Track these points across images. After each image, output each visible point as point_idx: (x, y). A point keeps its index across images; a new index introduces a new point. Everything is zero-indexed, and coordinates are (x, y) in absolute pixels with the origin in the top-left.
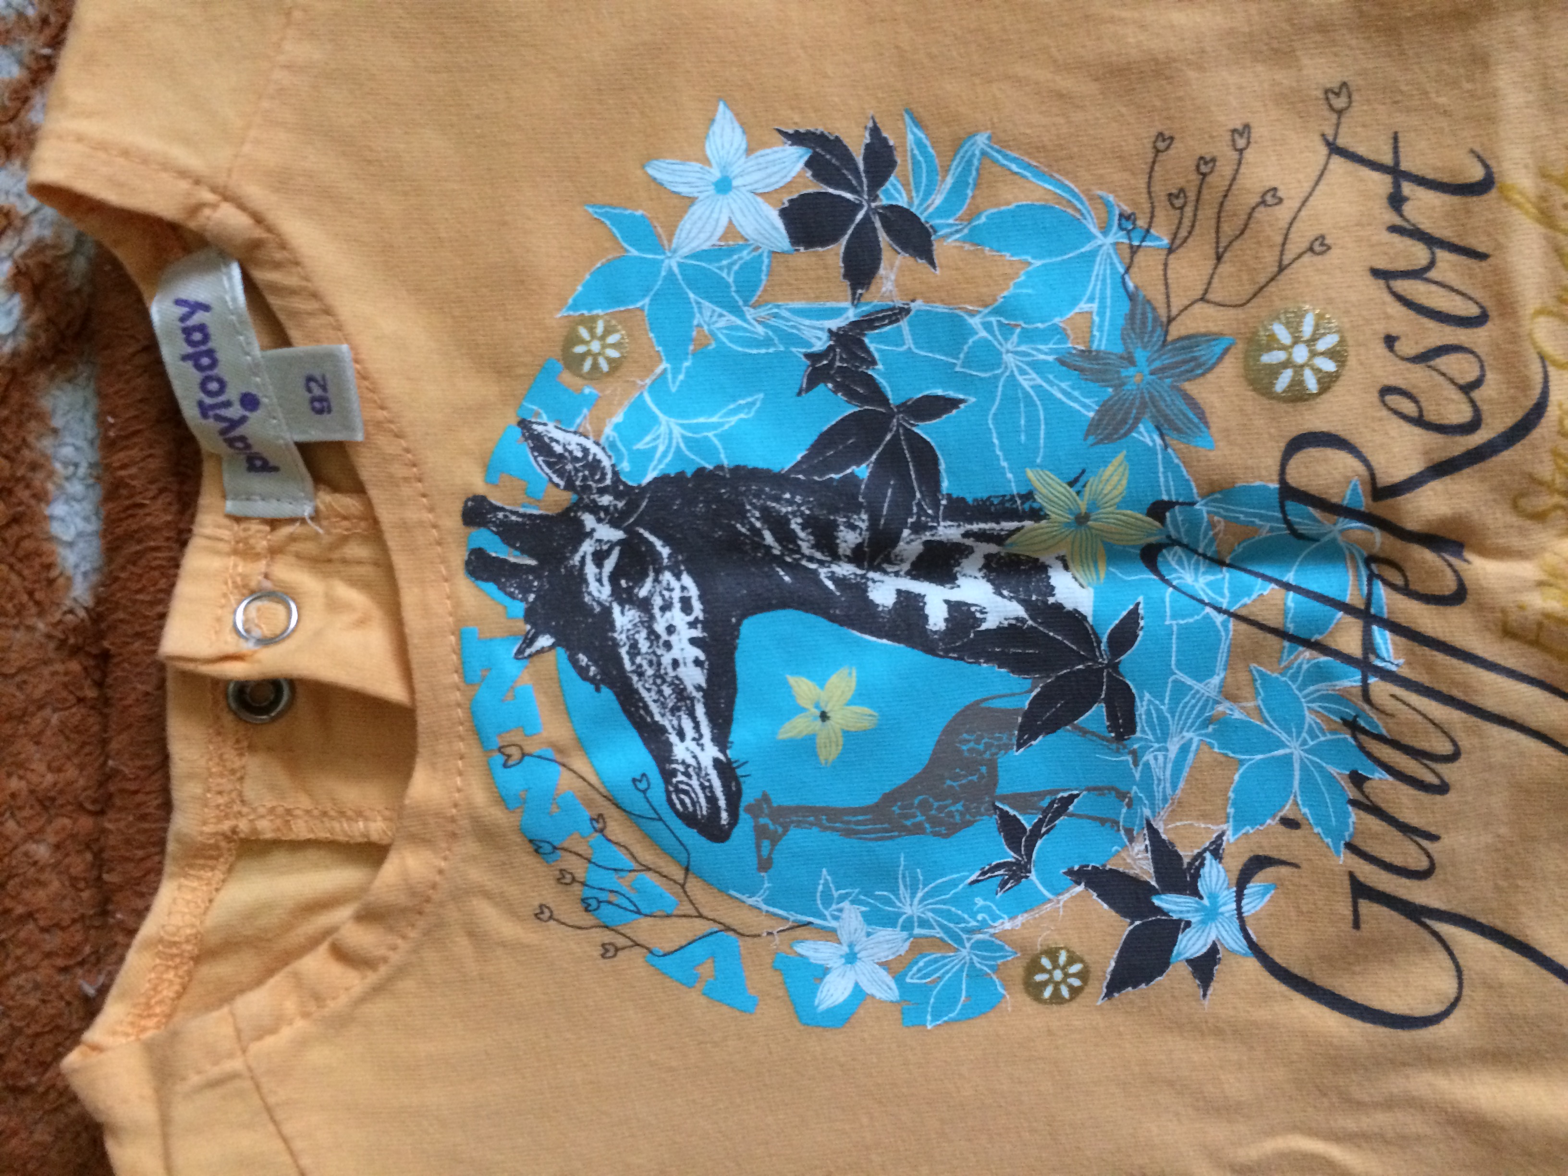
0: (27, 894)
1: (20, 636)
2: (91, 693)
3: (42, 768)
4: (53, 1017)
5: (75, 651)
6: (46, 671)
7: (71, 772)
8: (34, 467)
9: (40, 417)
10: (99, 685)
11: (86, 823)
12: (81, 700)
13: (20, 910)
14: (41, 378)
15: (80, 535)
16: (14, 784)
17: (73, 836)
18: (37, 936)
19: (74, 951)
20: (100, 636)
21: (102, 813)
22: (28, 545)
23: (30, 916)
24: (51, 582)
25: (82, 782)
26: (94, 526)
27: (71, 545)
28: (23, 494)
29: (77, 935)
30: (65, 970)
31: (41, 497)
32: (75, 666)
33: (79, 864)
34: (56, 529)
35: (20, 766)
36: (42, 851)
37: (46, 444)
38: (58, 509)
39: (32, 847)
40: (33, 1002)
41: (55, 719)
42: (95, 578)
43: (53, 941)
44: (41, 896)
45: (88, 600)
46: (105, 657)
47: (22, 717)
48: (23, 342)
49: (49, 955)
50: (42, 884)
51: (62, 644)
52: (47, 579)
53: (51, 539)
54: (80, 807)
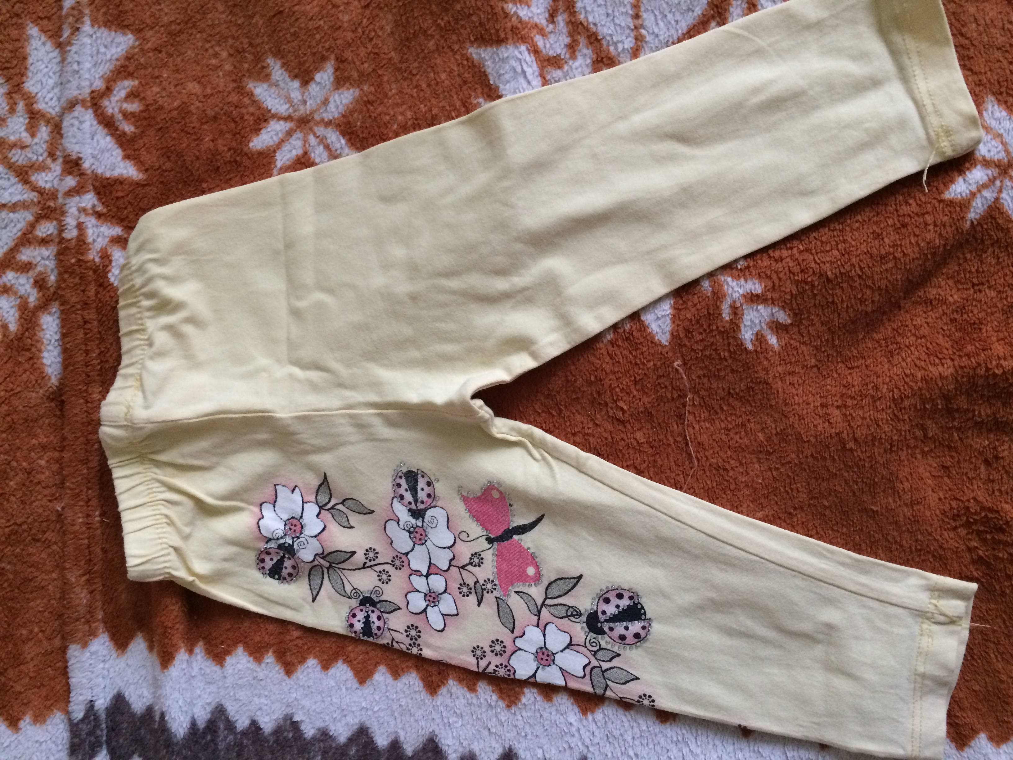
0: (38, 476)
1: (34, 395)
2: (58, 413)
3: (43, 437)
4: (47, 516)
5: (53, 400)
6: (43, 406)
7: (52, 438)
8: (38, 341)
9: (40, 325)
10: (61, 410)
11: (57, 454)
12: (55, 415)
13: (36, 481)
14: (42, 312)
15: (52, 362)
16: (34, 441)
17: (53, 458)
18: (41, 490)
19: (53, 495)
20: (61, 395)
21: (61, 451)
22: (36, 366)
23: (39, 483)
24: (43, 378)
25: (55, 441)
26: (59, 360)
27: (50, 366)
29: (54, 489)
30: (50, 501)
31: (40, 351)
32: (53, 404)
33: (55, 467)
34: (45, 361)
36: (43, 463)
37: (41, 334)
38: (45, 354)
39: (39, 461)
40: (40, 511)
41: (47, 421)
42: (59, 376)
43: (46, 492)
44: (43, 477)
45: (57, 384)
46: (63, 402)
47: (36, 420)
48: (37, 302)
49: (45, 496)
50: (43, 473)
51: (48, 398)
52: (43, 377)
53: (43, 364)
54: (55, 449)
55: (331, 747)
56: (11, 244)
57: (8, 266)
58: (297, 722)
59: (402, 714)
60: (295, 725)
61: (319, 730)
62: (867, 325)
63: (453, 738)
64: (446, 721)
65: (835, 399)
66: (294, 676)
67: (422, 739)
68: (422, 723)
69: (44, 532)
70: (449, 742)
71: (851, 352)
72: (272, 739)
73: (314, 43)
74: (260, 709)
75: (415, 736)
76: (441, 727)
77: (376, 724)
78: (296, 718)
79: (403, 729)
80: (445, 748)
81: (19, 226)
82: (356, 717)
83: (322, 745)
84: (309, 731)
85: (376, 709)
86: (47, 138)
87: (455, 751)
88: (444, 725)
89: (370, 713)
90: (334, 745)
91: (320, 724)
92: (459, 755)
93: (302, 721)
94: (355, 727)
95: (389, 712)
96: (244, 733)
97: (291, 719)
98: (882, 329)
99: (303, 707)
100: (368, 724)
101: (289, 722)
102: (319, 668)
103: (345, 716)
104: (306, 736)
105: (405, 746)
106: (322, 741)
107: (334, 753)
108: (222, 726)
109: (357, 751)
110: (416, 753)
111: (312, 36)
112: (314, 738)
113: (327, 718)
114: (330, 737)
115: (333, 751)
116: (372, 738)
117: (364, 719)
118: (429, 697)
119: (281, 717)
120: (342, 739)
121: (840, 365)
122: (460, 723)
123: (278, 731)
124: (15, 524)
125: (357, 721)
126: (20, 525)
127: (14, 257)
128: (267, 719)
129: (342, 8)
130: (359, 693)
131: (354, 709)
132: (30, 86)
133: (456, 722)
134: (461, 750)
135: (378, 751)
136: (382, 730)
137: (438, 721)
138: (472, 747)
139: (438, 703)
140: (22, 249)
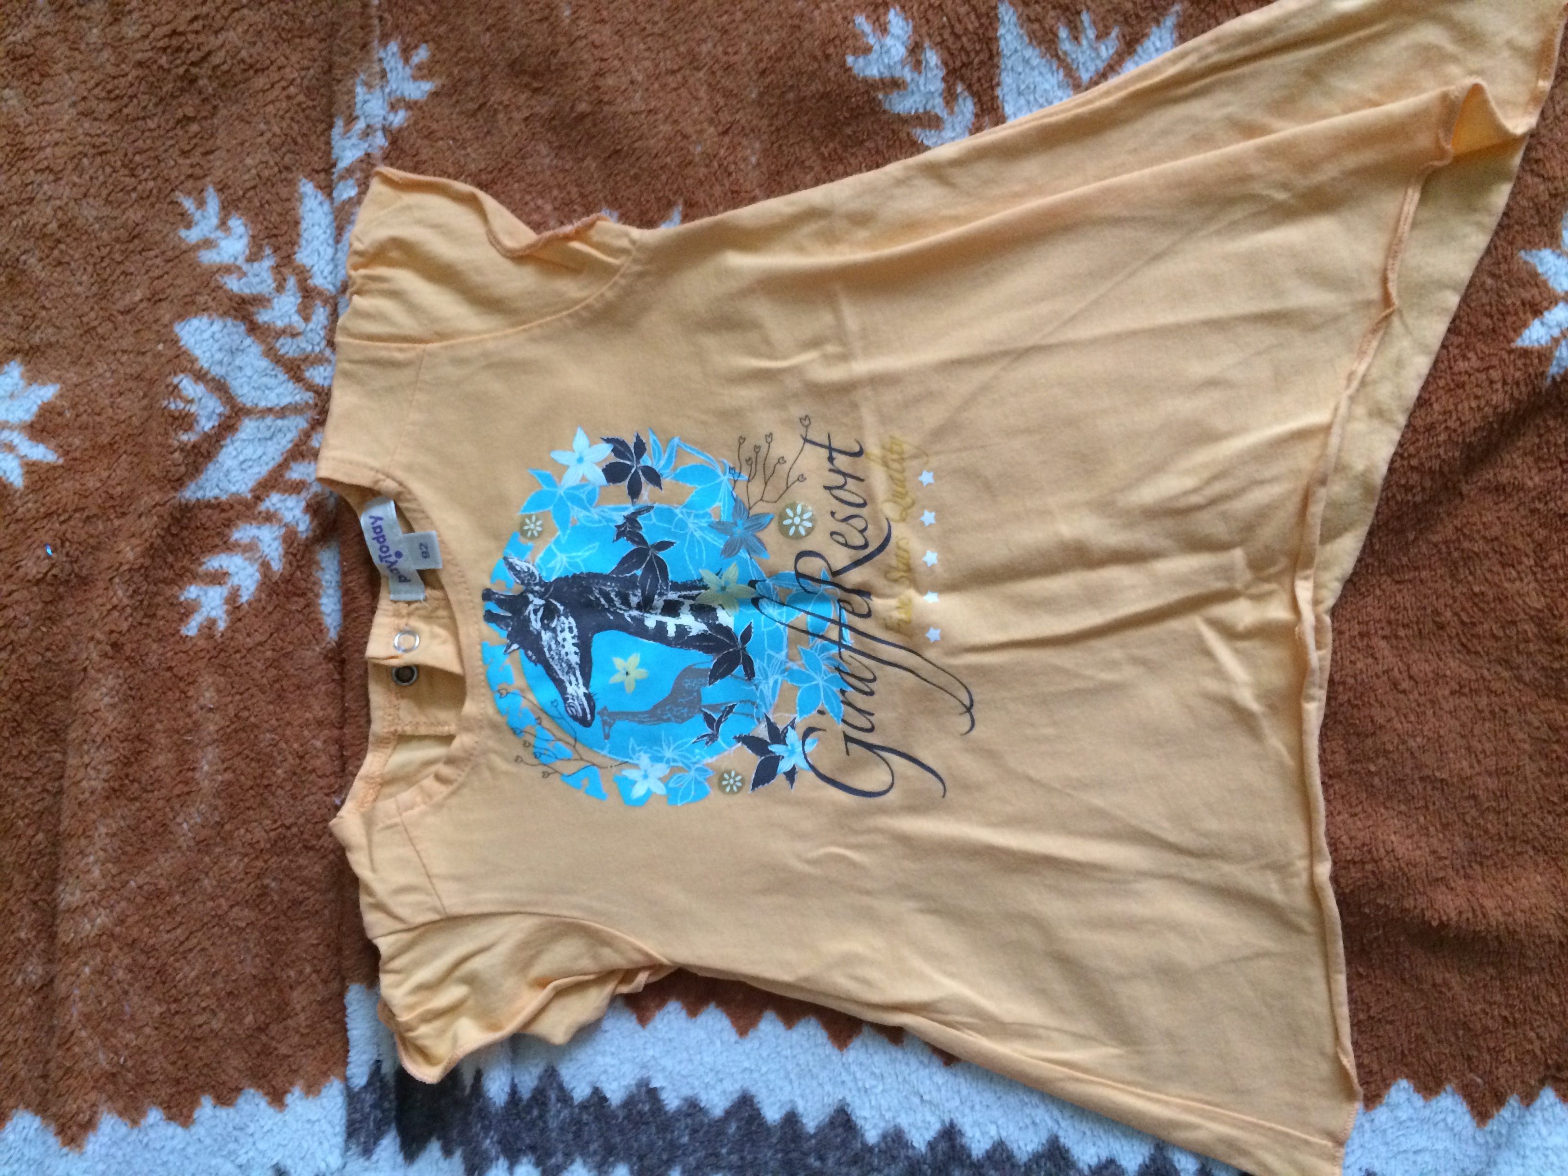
0: (312, 762)
1: (309, 653)
2: (337, 677)
3: (318, 709)
4: (324, 814)
5: (331, 660)
6: (319, 668)
7: (329, 710)
8: (315, 583)
9: (317, 563)
10: (341, 673)
11: (336, 732)
12: (333, 680)
13: (309, 768)
14: (317, 547)
15: (333, 611)
16: (308, 715)
17: (331, 738)
18: (317, 779)
19: (331, 786)
20: (342, 652)
21: (342, 728)
22: (312, 616)
23: (314, 770)
24: (321, 631)
25: (334, 715)
26: (338, 607)
27: (329, 615)
28: (311, 595)
29: (332, 780)
30: (327, 795)
31: (317, 596)
32: (331, 666)
33: (334, 749)
34: (323, 608)
35: (309, 707)
36: (318, 744)
37: (319, 574)
38: (324, 600)
39: (314, 741)
40: (316, 807)
41: (323, 688)
42: (339, 628)
43: (322, 782)
44: (318, 763)
45: (336, 638)
46: (343, 662)
47: (310, 687)
48: (310, 534)
49: (321, 788)
50: (318, 757)
51: (326, 656)
52: (320, 629)
53: (321, 613)
54: (333, 725)
55: (702, 1125)
56: (279, 459)
57: (273, 487)
58: (655, 1089)
59: (800, 1076)
60: (653, 1094)
61: (686, 1099)
62: (1419, 521)
63: (871, 1107)
64: (860, 1084)
65: (1378, 625)
66: (650, 1026)
67: (830, 1110)
68: (828, 1088)
69: (319, 837)
70: (866, 1113)
71: (1399, 560)
72: (621, 1114)
73: (659, 186)
74: (605, 1072)
75: (819, 1105)
76: (854, 1092)
77: (764, 1090)
78: (654, 1084)
79: (802, 1096)
80: (860, 1122)
81: (290, 436)
82: (736, 1081)
83: (689, 1121)
84: (672, 1101)
85: (764, 1069)
86: (326, 323)
87: (875, 1126)
88: (859, 1090)
89: (756, 1075)
90: (706, 1121)
91: (686, 1092)
92: (880, 1131)
93: (662, 1088)
94: (735, 1096)
95: (782, 1074)
96: (584, 1106)
97: (647, 1085)
98: (1440, 528)
99: (664, 1069)
100: (753, 1090)
101: (644, 1089)
102: (683, 1014)
103: (721, 1080)
104: (668, 1108)
105: (805, 1121)
106: (689, 1115)
107: (707, 1132)
108: (553, 1097)
109: (739, 1128)
110: (820, 1129)
111: (657, 177)
112: (679, 1111)
113: (697, 1083)
114: (701, 1109)
115: (705, 1128)
116: (758, 1110)
117: (747, 1084)
118: (836, 1051)
119: (633, 1082)
120: (718, 1112)
121: (1385, 578)
122: (880, 1088)
123: (629, 1103)
124: (283, 825)
125: (737, 1086)
126: (288, 828)
127: (281, 476)
128: (614, 1086)
129: (694, 138)
130: (740, 1048)
131: (734, 1070)
132: (303, 257)
133: (874, 1087)
134: (882, 1124)
135: (768, 1129)
136: (772, 1099)
137: (850, 1084)
138: (898, 1120)
139: (850, 1060)
140: (292, 464)
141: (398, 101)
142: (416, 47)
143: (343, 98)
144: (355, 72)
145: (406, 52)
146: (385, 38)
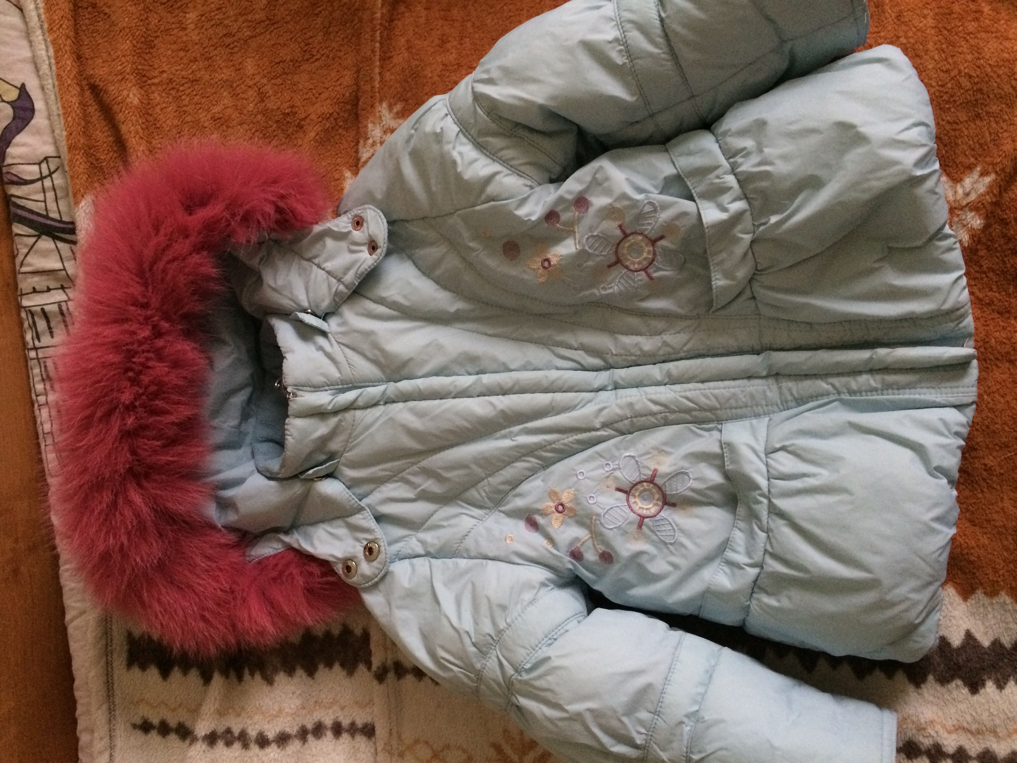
141: (387, 129)
142: (395, 104)
143: (362, 130)
144: (368, 118)
145: (390, 107)
146: (381, 101)
